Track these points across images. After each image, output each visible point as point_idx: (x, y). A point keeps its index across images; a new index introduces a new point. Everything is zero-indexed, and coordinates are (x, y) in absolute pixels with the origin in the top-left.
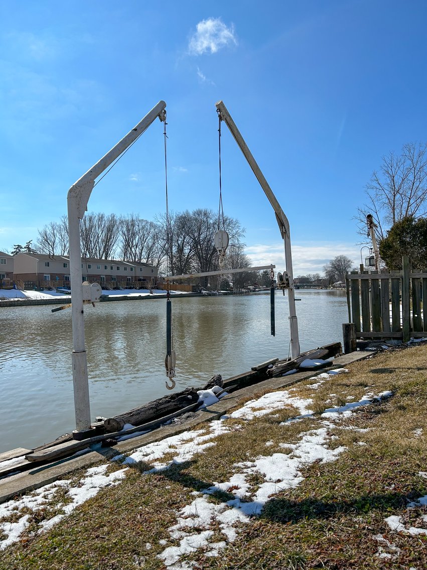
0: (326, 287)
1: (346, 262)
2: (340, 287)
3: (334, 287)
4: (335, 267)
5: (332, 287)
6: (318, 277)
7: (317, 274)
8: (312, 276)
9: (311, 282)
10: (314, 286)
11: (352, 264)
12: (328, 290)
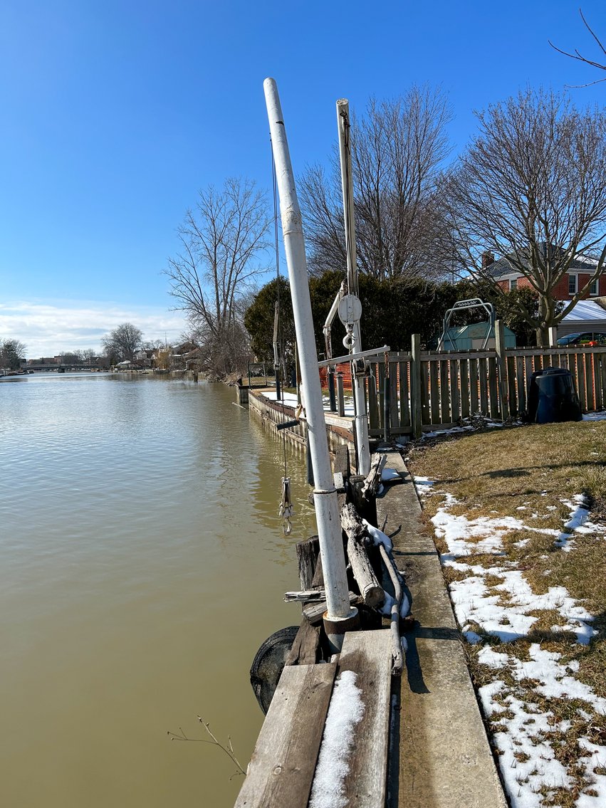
0: (106, 369)
1: (133, 333)
2: (128, 368)
3: (119, 368)
4: (119, 341)
5: (116, 369)
6: (92, 354)
7: (90, 350)
8: (82, 353)
9: (82, 362)
10: (88, 367)
11: (142, 336)
12: (109, 374)
